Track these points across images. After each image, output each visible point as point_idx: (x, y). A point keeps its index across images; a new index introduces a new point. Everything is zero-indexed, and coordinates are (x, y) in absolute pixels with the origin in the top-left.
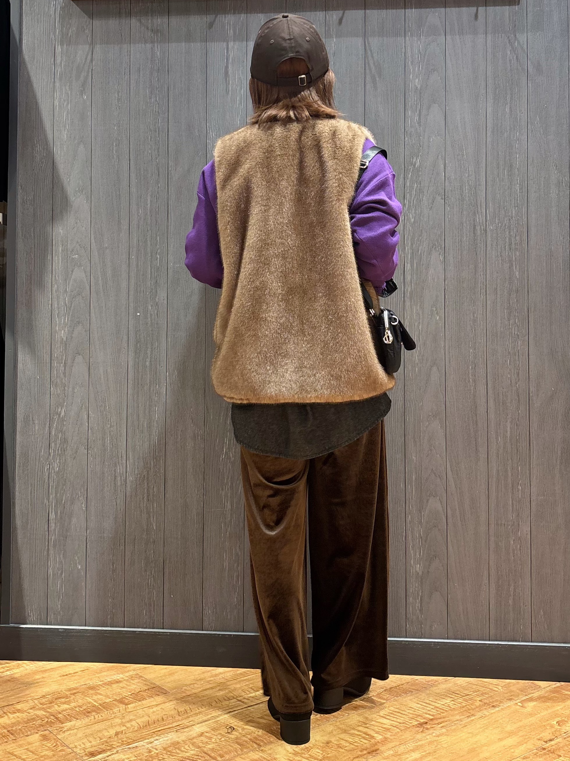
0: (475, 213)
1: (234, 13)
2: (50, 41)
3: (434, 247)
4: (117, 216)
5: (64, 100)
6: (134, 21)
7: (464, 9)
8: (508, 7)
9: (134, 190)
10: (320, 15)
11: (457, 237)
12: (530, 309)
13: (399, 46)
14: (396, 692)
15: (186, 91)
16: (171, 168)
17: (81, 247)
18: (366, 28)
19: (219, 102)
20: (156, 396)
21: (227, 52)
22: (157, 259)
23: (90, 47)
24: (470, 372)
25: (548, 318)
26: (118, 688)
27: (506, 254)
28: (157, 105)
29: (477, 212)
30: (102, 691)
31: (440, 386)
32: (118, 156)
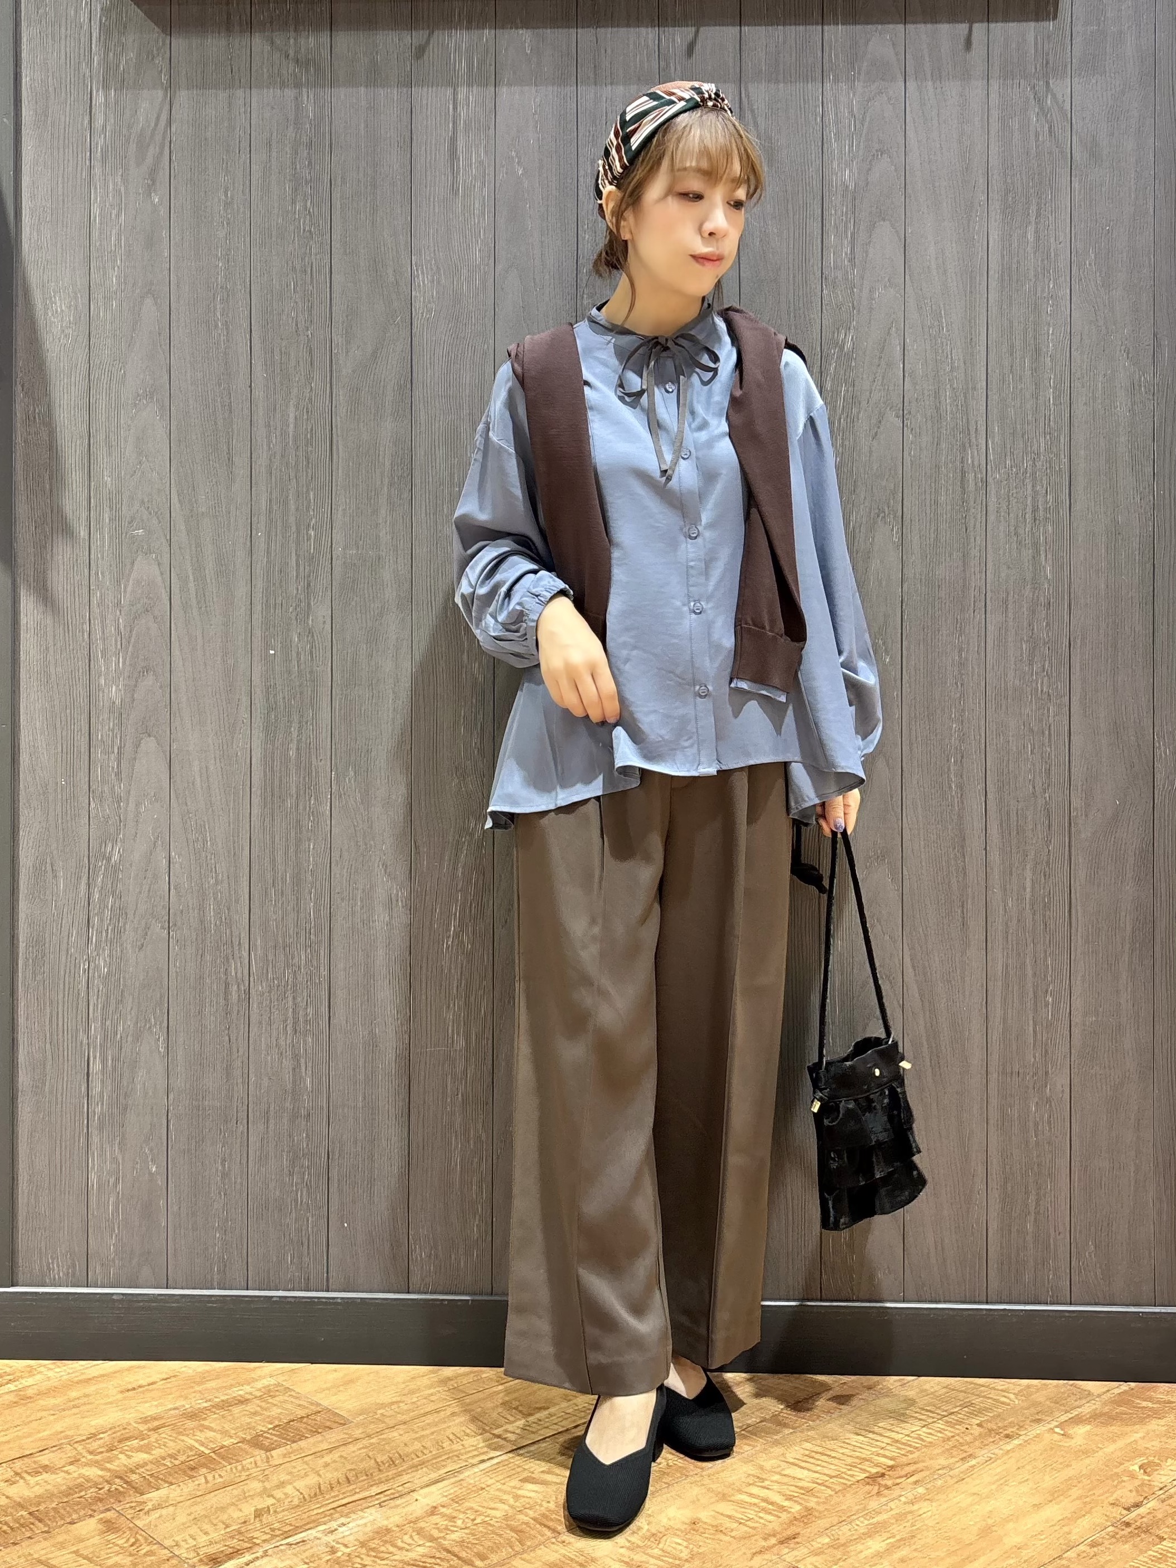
0: (964, 446)
1: (469, 27)
2: (81, 80)
3: (882, 515)
4: (225, 448)
5: (112, 206)
6: (258, 42)
7: (944, 29)
8: (1032, 24)
9: (259, 393)
10: (648, 35)
11: (928, 495)
12: (1074, 641)
13: (810, 100)
15: (369, 187)
16: (338, 350)
17: (150, 514)
18: (743, 64)
19: (437, 211)
20: (309, 819)
21: (455, 108)
22: (309, 539)
23: (166, 96)
24: (952, 768)
25: (1109, 661)
26: (244, 1415)
27: (1027, 529)
28: (308, 217)
29: (970, 443)
30: (212, 1421)
31: (892, 797)
32: (226, 324)
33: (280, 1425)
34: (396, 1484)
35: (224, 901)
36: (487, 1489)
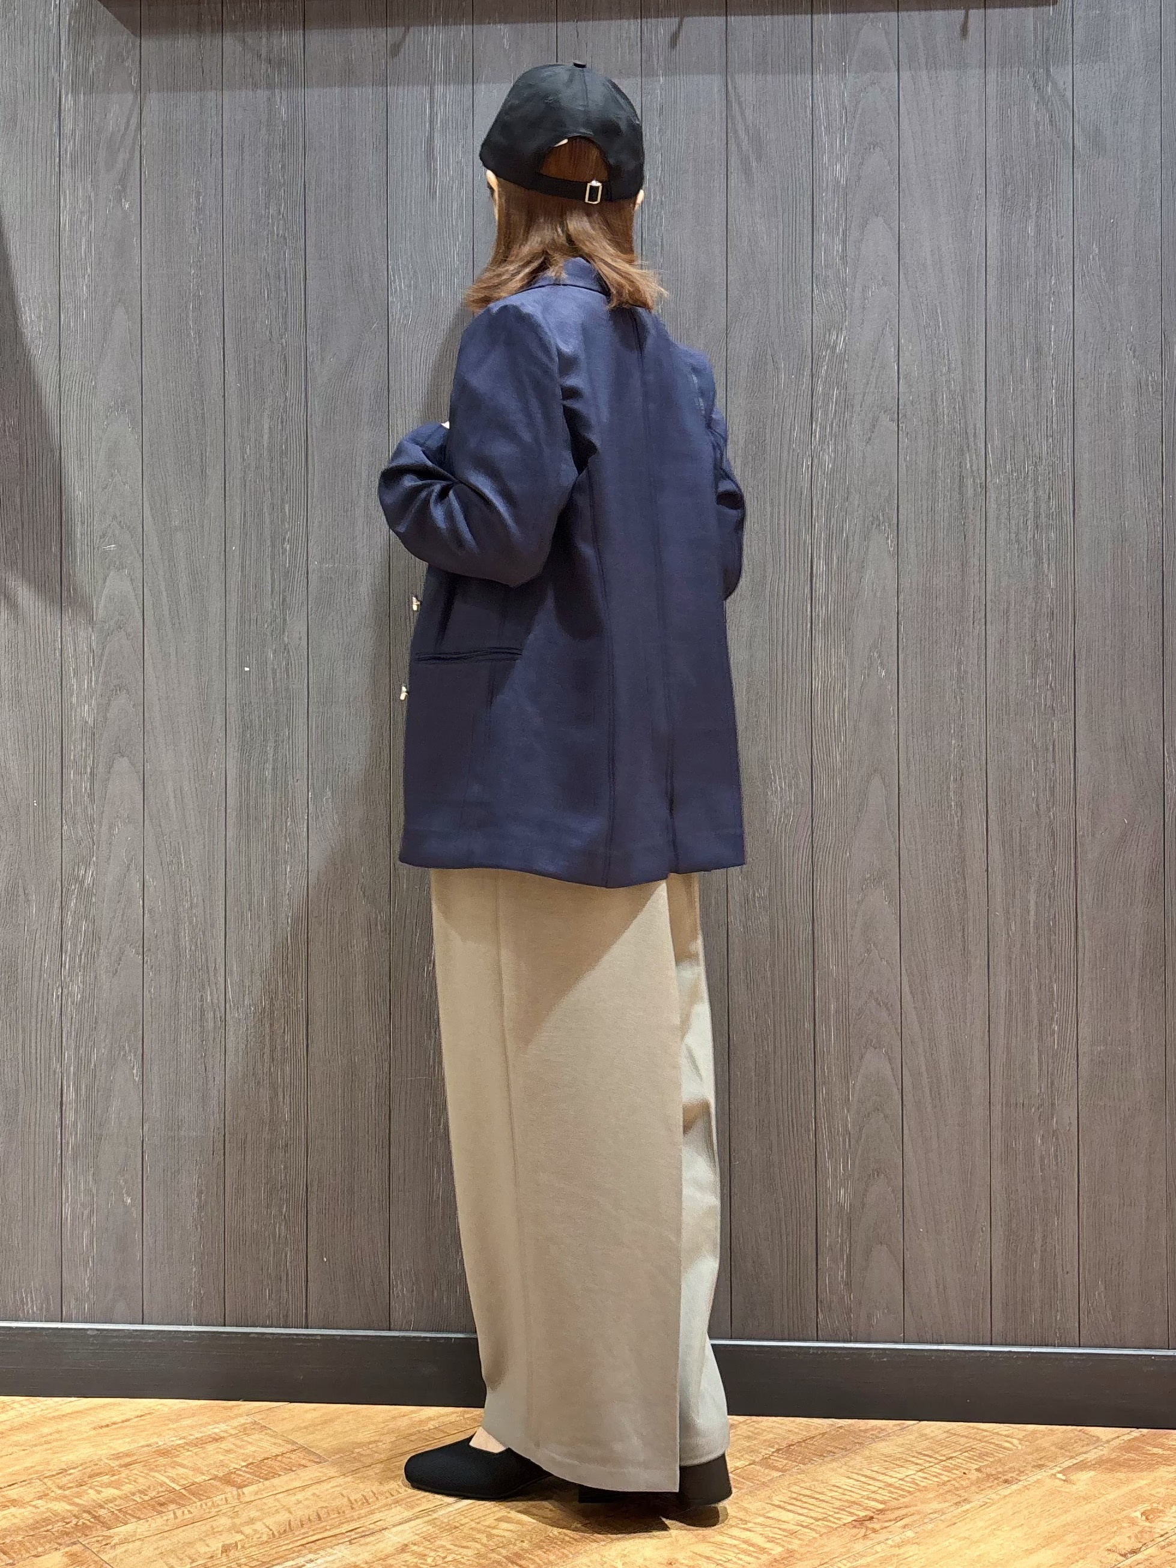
0: (962, 450)
1: (446, 23)
2: (50, 85)
3: (876, 523)
4: (198, 460)
5: (82, 213)
6: (230, 43)
7: (939, 15)
8: (1031, 10)
9: (233, 403)
10: (630, 27)
11: (924, 501)
12: (1080, 653)
13: (800, 92)
14: (800, 1453)
15: (344, 190)
16: (313, 358)
17: (123, 528)
18: (729, 55)
19: (413, 213)
20: (286, 841)
21: (431, 107)
22: (284, 553)
23: (135, 98)
24: (951, 786)
25: (1116, 673)
26: (218, 1453)
27: (1029, 537)
28: (282, 221)
29: (968, 447)
30: (186, 1457)
31: (887, 816)
32: (199, 332)
33: (254, 1463)
34: (367, 1521)
35: (200, 925)
36: (461, 1528)
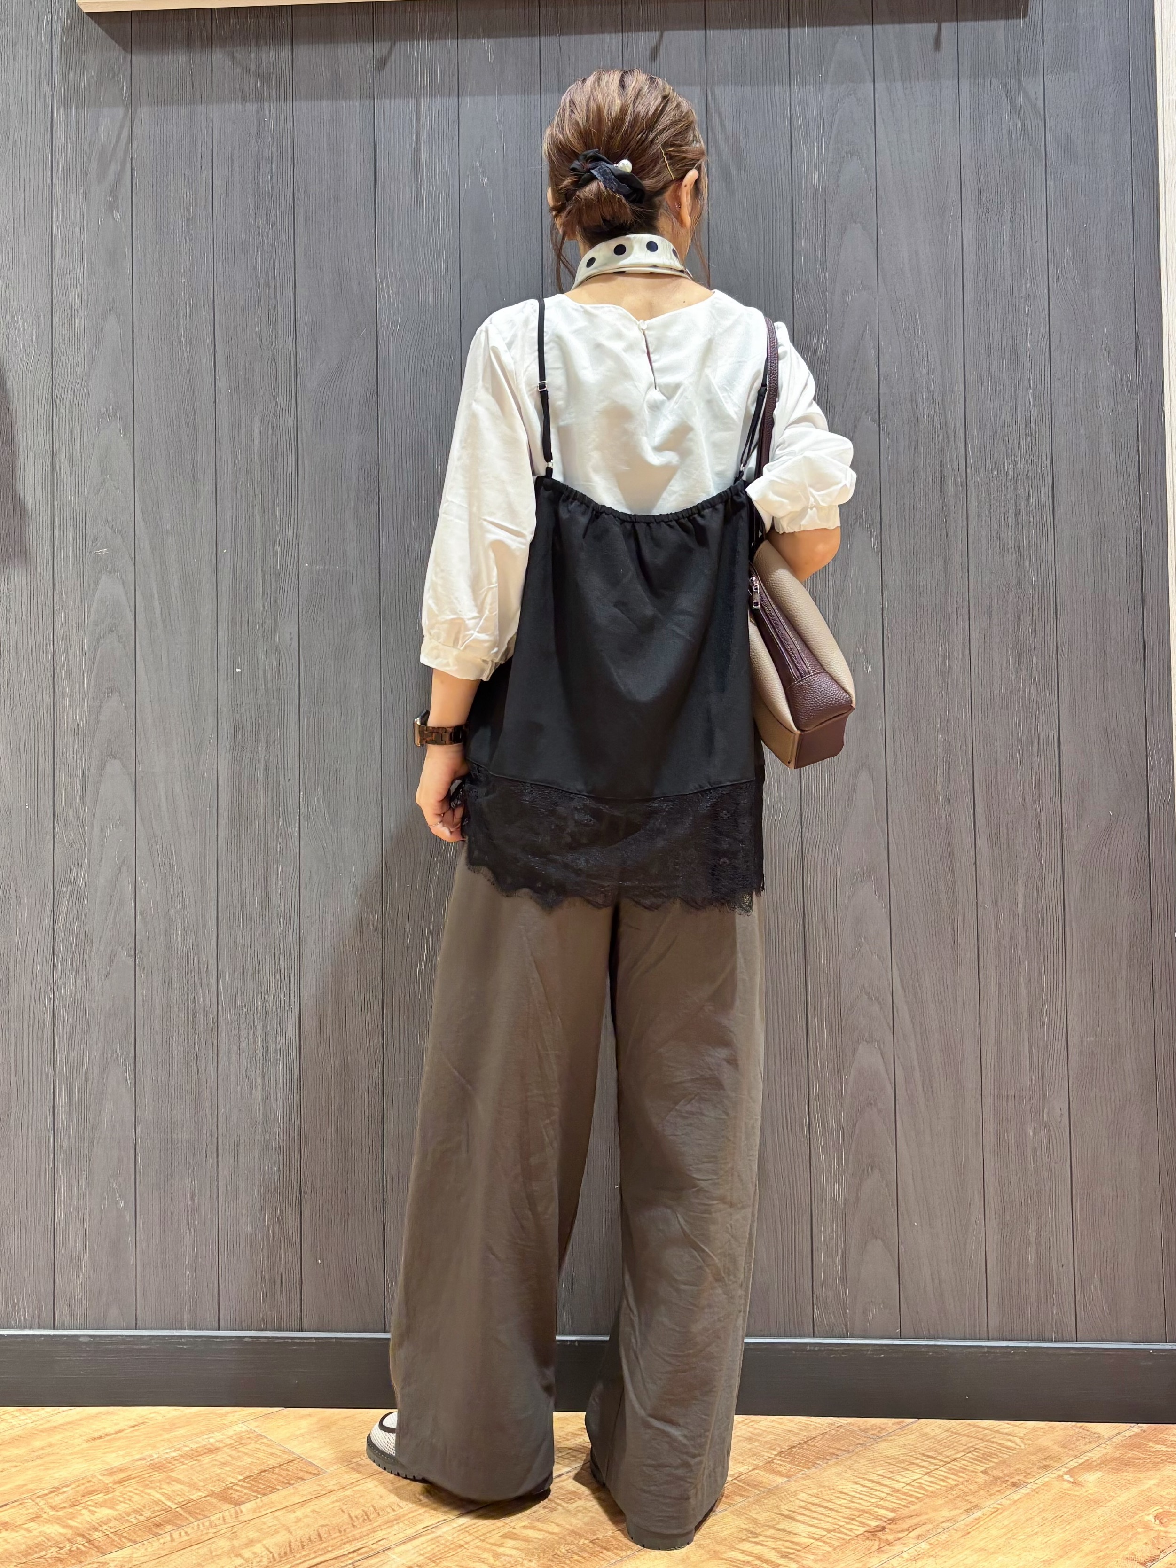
0: (943, 450)
1: (431, 39)
2: (43, 99)
3: (860, 522)
4: (190, 465)
5: (72, 224)
6: (220, 57)
7: (913, 28)
8: (1003, 22)
9: (224, 409)
10: (611, 41)
11: (906, 500)
12: (1062, 649)
13: (778, 103)
15: (332, 200)
16: (303, 364)
17: (114, 532)
18: (709, 67)
19: (401, 223)
20: (278, 840)
21: (418, 119)
22: (275, 555)
23: (127, 111)
24: (938, 781)
25: (1099, 667)
26: (213, 1465)
27: (1010, 534)
28: (271, 231)
29: (948, 446)
30: (181, 1471)
31: (876, 810)
32: (190, 340)
33: (248, 1477)
34: (369, 1541)
35: (191, 927)
36: (466, 1546)
